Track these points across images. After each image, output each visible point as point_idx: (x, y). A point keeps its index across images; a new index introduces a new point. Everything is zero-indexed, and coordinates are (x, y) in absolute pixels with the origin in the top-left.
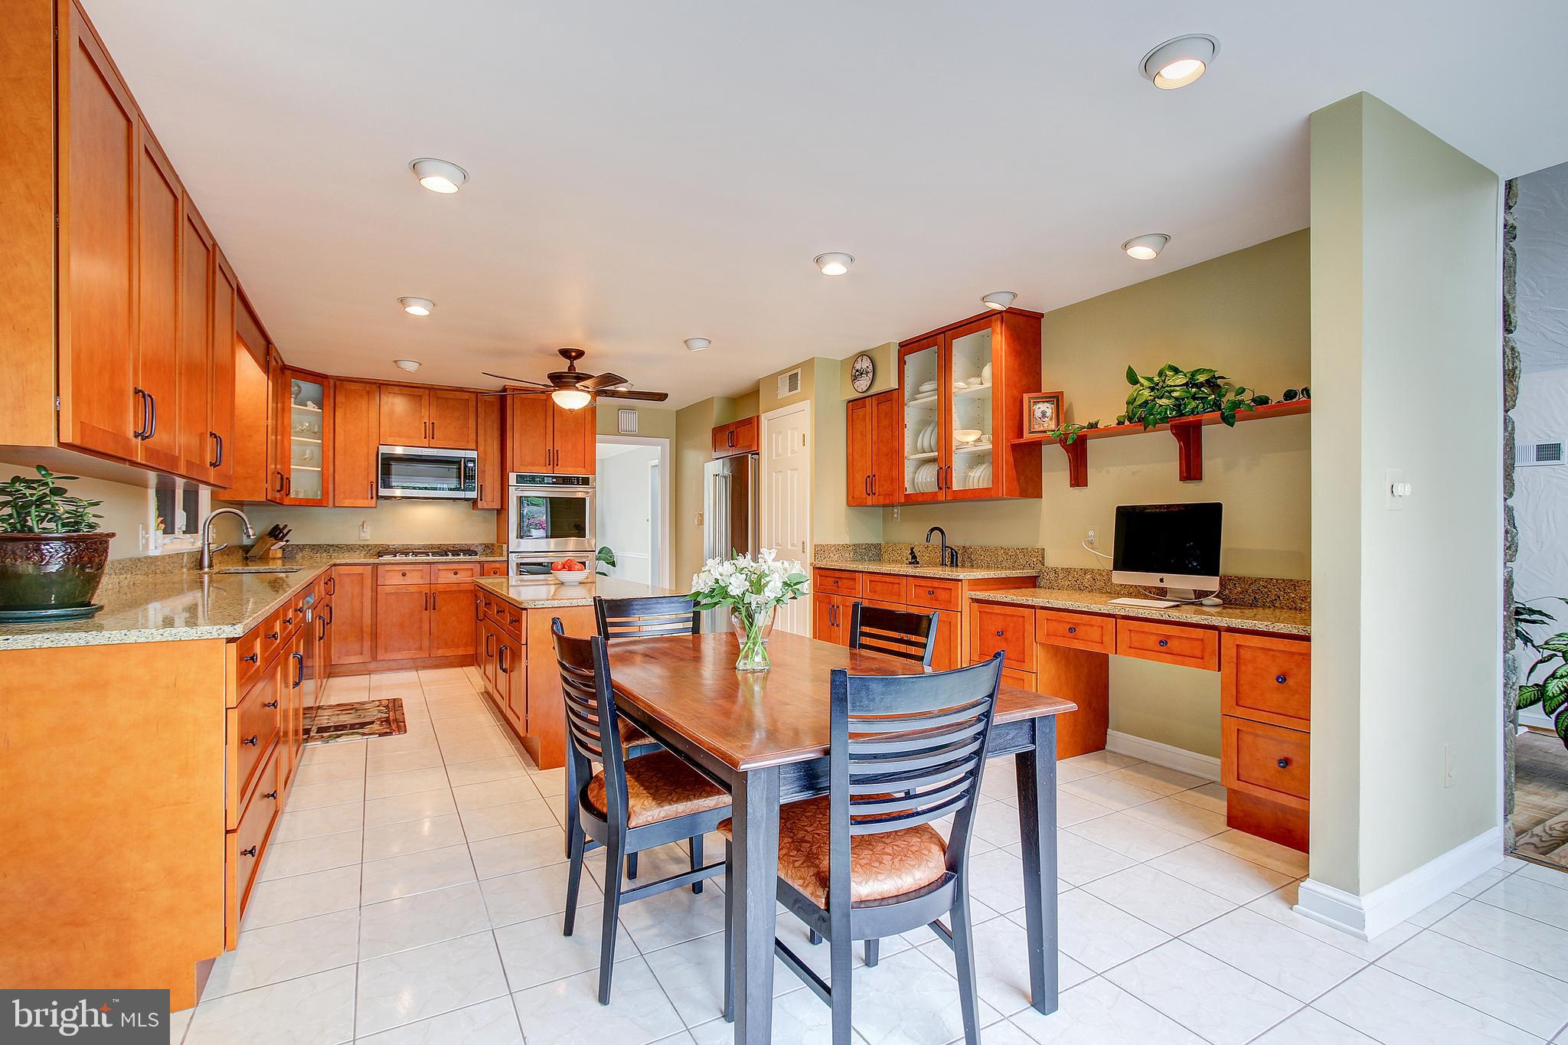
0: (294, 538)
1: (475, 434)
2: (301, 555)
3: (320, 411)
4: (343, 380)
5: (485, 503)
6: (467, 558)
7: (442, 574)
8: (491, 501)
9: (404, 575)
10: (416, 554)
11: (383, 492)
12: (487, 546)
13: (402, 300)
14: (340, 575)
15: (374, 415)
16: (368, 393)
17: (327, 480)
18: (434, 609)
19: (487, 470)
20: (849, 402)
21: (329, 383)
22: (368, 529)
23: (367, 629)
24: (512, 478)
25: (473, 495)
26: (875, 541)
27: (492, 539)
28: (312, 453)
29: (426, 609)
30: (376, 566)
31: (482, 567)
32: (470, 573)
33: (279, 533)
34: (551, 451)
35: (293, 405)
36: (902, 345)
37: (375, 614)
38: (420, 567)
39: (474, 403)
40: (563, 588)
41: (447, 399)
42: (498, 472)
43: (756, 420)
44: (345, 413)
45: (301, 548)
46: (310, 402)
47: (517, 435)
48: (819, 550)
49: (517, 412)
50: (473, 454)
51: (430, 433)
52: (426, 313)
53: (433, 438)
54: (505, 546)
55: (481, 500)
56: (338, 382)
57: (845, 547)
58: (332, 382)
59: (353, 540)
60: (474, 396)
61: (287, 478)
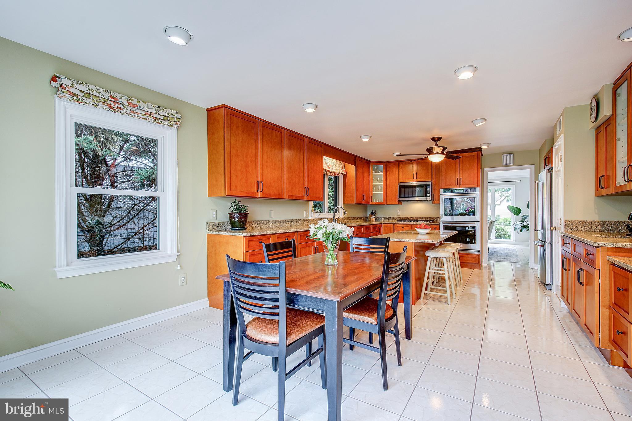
1: (431, 175)
3: (382, 174)
4: (389, 162)
5: (435, 202)
8: (438, 200)
9: (403, 228)
11: (401, 199)
13: (361, 137)
16: (396, 165)
17: (385, 196)
19: (436, 189)
20: (596, 129)
22: (400, 212)
24: (441, 191)
25: (430, 198)
27: (435, 216)
28: (381, 188)
30: (395, 224)
33: (373, 214)
34: (458, 179)
35: (373, 173)
36: (615, 84)
40: (419, 235)
43: (552, 149)
44: (389, 173)
46: (380, 171)
50: (429, 183)
52: (368, 140)
53: (416, 178)
58: (386, 164)
59: (395, 216)
61: (371, 196)
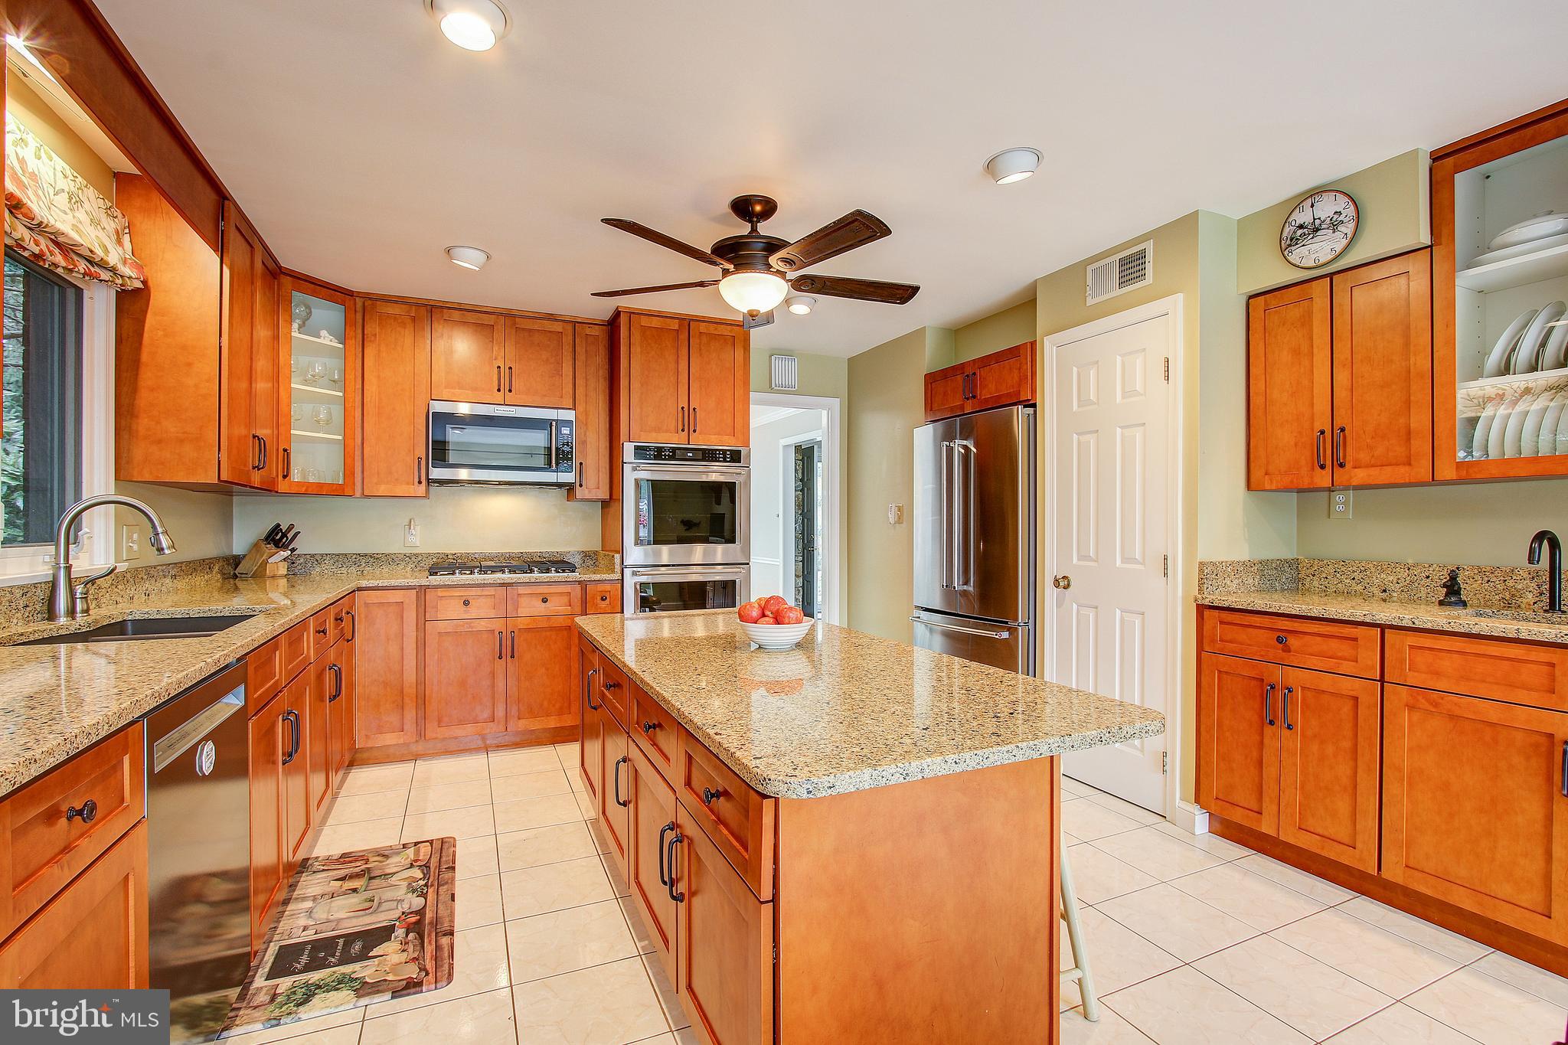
0: (304, 545)
1: (571, 386)
2: (318, 569)
3: (341, 346)
4: (376, 300)
5: (586, 491)
6: (562, 576)
7: (524, 601)
8: (595, 486)
9: (466, 603)
10: (483, 570)
11: (437, 473)
12: (586, 555)
14: (367, 605)
15: (422, 356)
16: (414, 319)
17: (353, 454)
18: (512, 656)
19: (588, 440)
20: (1251, 297)
21: (355, 304)
22: (417, 530)
23: (409, 690)
24: (629, 449)
25: (568, 477)
26: (1288, 553)
27: (595, 545)
28: (330, 413)
29: (500, 657)
30: (422, 590)
31: (584, 590)
32: (565, 599)
33: (282, 538)
34: (686, 409)
35: (295, 334)
36: (1437, 157)
37: (421, 666)
38: (491, 591)
39: (570, 338)
41: (530, 330)
42: (604, 444)
43: (1029, 350)
44: (379, 351)
45: (317, 559)
46: (326, 332)
47: (636, 385)
48: (1206, 573)
49: (636, 349)
50: (570, 415)
51: (505, 386)
53: (510, 391)
54: (617, 556)
55: (581, 485)
56: (369, 302)
57: (1247, 565)
58: (359, 302)
59: (395, 548)
60: (570, 327)
61: (285, 450)
